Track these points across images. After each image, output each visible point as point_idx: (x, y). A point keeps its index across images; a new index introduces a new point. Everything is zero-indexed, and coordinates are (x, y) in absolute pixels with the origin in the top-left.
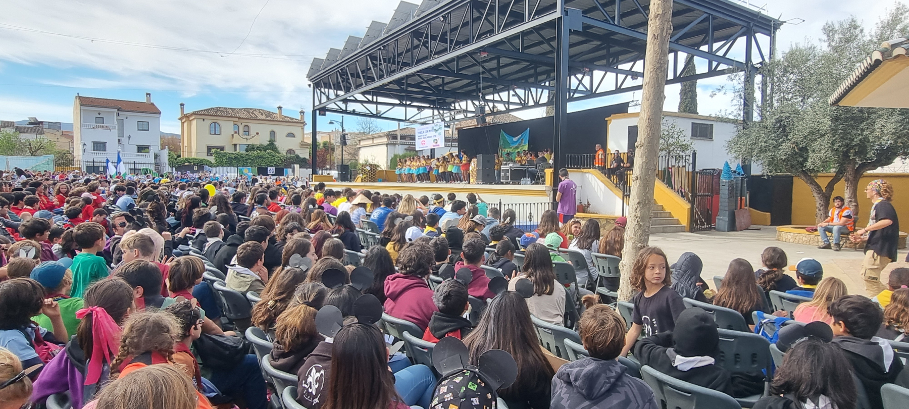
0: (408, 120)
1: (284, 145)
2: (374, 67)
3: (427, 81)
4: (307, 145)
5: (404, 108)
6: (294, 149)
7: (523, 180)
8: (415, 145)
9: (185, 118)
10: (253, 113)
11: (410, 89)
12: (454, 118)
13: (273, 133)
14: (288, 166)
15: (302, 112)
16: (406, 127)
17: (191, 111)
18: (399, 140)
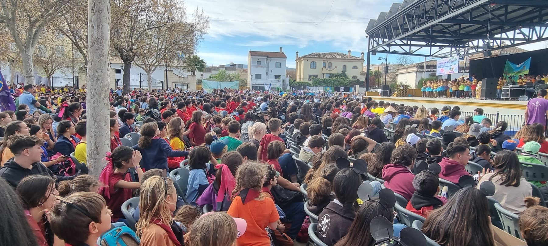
0: (432, 55)
1: (351, 73)
2: (409, 22)
3: (447, 28)
4: (364, 73)
5: (430, 48)
6: (357, 76)
7: (521, 97)
8: (436, 72)
9: (299, 60)
10: (334, 55)
11: (434, 34)
12: (467, 53)
13: (345, 67)
14: (352, 86)
15: (363, 53)
16: (430, 60)
17: (301, 56)
18: (425, 69)
